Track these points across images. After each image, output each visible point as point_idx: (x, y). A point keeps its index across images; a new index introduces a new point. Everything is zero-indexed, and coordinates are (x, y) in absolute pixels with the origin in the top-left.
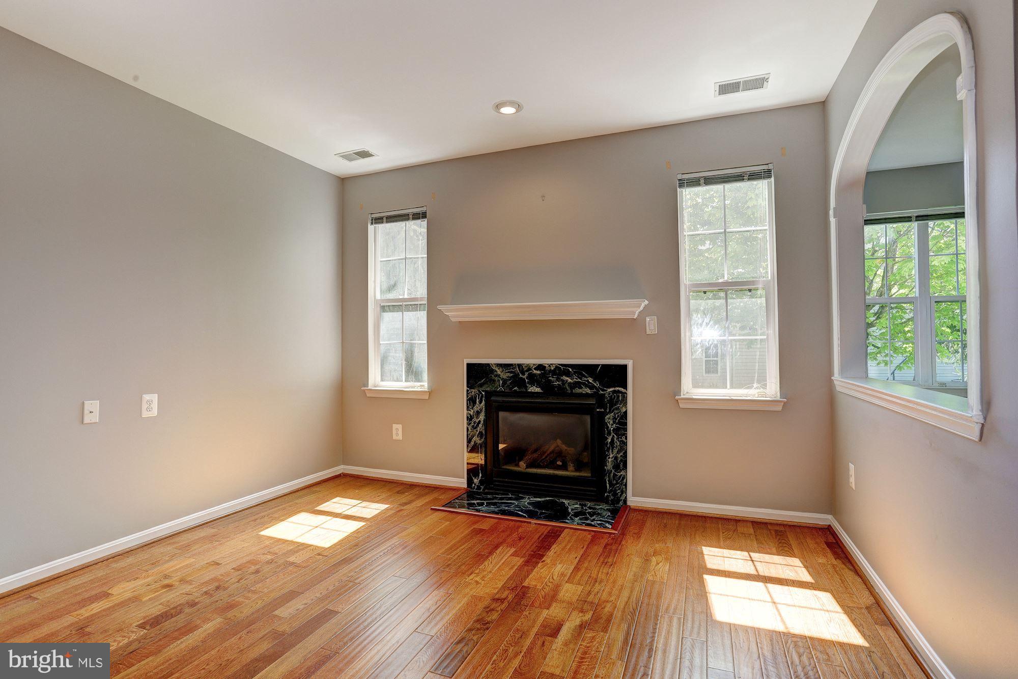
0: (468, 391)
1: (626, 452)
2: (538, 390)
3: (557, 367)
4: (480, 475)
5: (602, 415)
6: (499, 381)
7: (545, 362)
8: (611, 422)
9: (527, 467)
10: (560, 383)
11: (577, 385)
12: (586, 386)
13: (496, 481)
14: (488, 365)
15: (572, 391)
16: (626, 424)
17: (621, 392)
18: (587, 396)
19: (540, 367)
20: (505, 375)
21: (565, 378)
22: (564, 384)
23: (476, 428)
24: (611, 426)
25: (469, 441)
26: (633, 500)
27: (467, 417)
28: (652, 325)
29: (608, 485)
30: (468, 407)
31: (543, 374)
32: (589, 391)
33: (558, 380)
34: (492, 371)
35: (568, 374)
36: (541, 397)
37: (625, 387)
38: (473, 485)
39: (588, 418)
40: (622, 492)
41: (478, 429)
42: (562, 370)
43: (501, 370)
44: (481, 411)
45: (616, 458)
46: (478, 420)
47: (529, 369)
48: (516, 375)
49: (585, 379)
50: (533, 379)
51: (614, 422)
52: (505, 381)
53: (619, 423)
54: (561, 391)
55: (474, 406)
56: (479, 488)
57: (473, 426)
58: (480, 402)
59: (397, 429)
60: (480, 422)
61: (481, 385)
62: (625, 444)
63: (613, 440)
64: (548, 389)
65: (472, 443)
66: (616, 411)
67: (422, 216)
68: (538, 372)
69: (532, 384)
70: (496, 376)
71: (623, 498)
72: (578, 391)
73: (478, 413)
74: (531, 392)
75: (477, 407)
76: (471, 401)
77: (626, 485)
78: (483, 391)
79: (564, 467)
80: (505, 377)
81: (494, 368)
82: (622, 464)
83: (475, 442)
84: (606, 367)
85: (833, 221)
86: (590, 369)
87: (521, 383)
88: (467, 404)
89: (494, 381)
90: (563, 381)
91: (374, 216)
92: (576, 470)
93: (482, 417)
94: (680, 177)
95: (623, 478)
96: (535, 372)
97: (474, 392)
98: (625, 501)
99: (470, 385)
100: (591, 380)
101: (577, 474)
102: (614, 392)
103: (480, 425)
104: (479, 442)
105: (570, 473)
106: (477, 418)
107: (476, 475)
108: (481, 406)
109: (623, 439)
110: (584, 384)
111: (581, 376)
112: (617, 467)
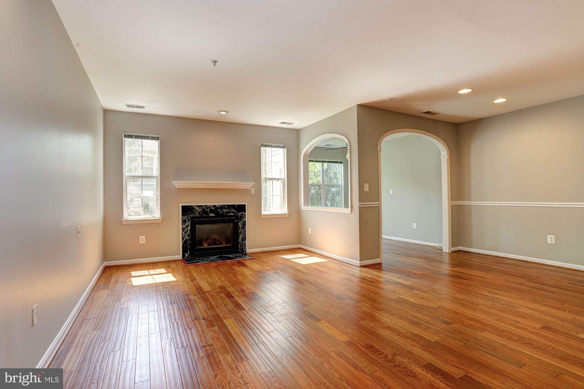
0: (182, 217)
1: (246, 234)
2: (213, 215)
3: (221, 206)
4: (189, 252)
5: (237, 223)
6: (197, 212)
7: (216, 204)
8: (241, 225)
9: (208, 246)
10: (222, 212)
11: (229, 212)
12: (232, 212)
13: (195, 254)
14: (192, 206)
15: (227, 214)
16: (245, 225)
17: (243, 214)
18: (232, 216)
19: (214, 206)
20: (200, 210)
21: (224, 210)
22: (223, 212)
23: (187, 232)
24: (241, 226)
25: (183, 239)
26: (248, 251)
27: (182, 229)
28: (253, 191)
29: (240, 247)
30: (182, 224)
31: (216, 209)
32: (233, 214)
33: (221, 210)
34: (194, 209)
35: (225, 208)
36: (215, 218)
37: (245, 212)
38: (185, 257)
39: (231, 224)
40: (245, 248)
41: (188, 233)
42: (222, 207)
43: (198, 208)
44: (189, 225)
45: (242, 237)
46: (188, 229)
47: (210, 207)
48: (204, 210)
49: (232, 210)
50: (211, 211)
51: (242, 225)
52: (199, 212)
53: (243, 225)
54: (223, 215)
55: (185, 224)
56: (188, 257)
57: (185, 232)
58: (188, 222)
59: (142, 238)
60: (188, 230)
61: (189, 215)
62: (245, 232)
63: (241, 231)
64: (218, 214)
65: (185, 239)
66: (242, 221)
67: (158, 139)
68: (214, 208)
69: (211, 212)
70: (196, 210)
71: (245, 251)
72: (229, 214)
73: (187, 226)
74: (211, 216)
75: (187, 224)
76: (184, 222)
77: (246, 246)
78: (190, 217)
79: (221, 244)
80: (199, 211)
81: (195, 207)
82: (244, 239)
83: (186, 238)
84: (239, 206)
85: (302, 164)
86: (233, 206)
87: (207, 213)
88: (182, 223)
89: (195, 212)
90: (223, 211)
91: (126, 134)
92: (226, 244)
93: (189, 228)
94: (262, 143)
95: (245, 244)
96: (212, 208)
97: (185, 218)
98: (246, 251)
99: (183, 215)
100: (233, 210)
101: (227, 245)
102: (241, 214)
103: (188, 231)
104: (188, 238)
105: (224, 245)
106: (187, 228)
107: (187, 252)
108: (188, 223)
109: (245, 230)
110: (231, 212)
111: (230, 209)
112: (243, 240)
